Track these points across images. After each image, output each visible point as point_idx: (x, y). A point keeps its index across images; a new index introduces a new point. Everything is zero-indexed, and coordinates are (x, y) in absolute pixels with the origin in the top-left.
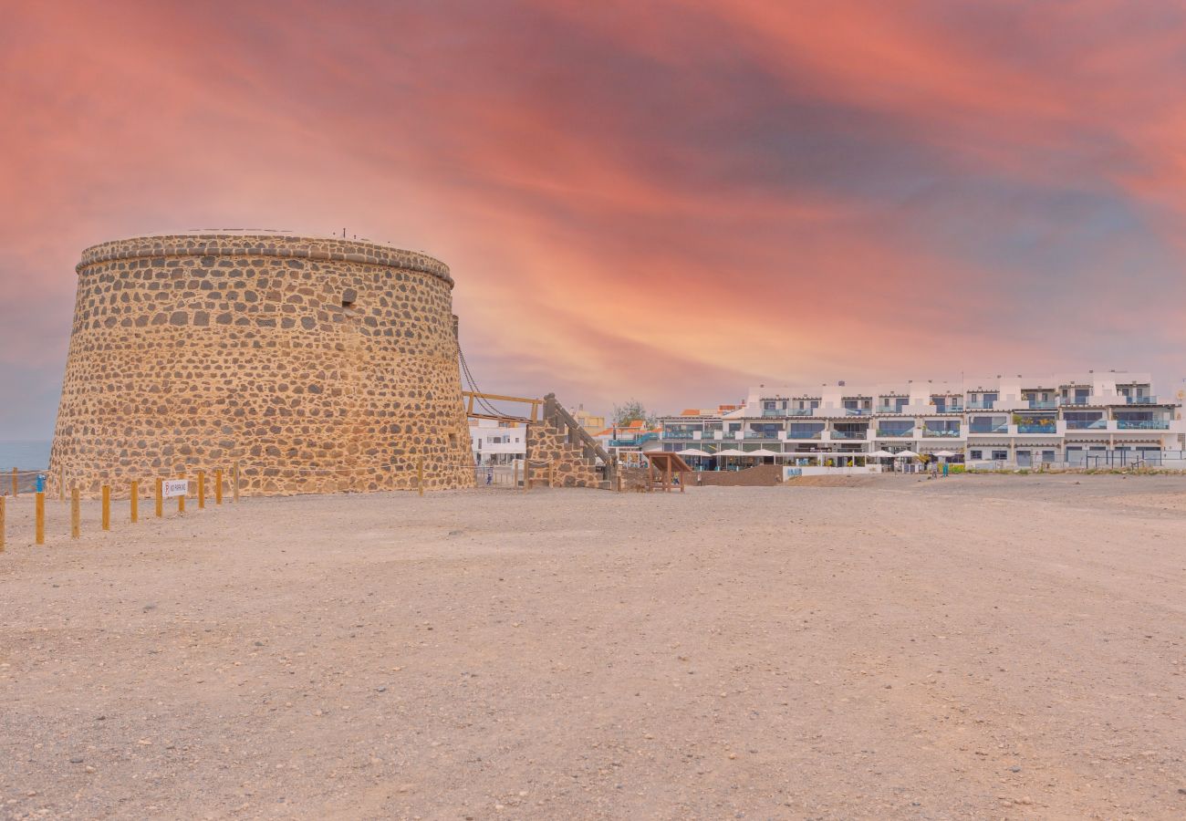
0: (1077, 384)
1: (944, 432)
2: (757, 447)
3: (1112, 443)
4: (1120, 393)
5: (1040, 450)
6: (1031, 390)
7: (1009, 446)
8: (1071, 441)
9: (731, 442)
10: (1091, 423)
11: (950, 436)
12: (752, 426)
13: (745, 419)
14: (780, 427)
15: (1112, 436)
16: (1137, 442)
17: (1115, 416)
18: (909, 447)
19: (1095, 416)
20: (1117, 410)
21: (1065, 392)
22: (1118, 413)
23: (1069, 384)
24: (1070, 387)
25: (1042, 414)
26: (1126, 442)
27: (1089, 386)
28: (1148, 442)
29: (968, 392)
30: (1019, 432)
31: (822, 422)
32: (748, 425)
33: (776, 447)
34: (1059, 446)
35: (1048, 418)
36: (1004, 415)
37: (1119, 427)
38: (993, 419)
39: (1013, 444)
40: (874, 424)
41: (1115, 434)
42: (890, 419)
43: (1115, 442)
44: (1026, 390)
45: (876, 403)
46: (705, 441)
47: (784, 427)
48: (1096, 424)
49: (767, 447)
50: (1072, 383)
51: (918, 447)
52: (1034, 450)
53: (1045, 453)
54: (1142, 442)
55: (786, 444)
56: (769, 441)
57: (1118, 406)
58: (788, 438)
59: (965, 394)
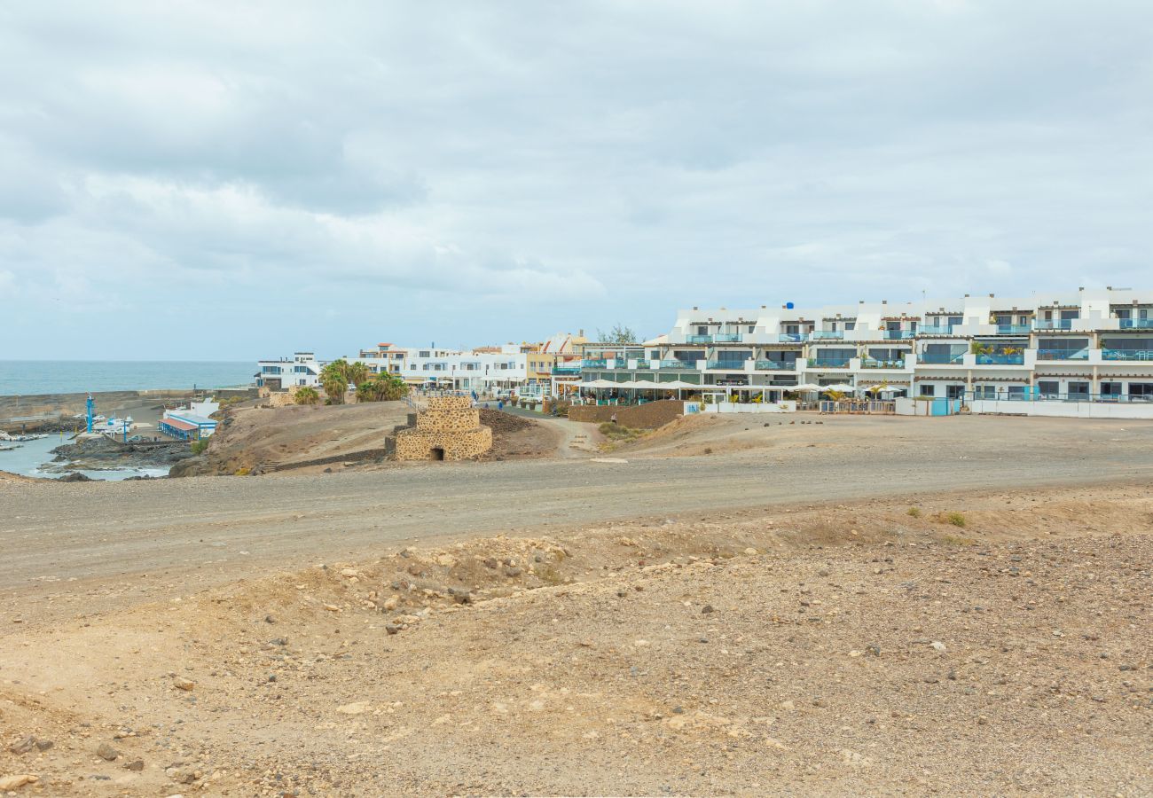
0: (1061, 304)
1: (890, 363)
2: (672, 378)
3: (1095, 378)
4: (1113, 315)
5: (1006, 386)
6: (1002, 312)
7: (965, 380)
8: (1043, 375)
9: (646, 372)
10: (1075, 352)
11: (897, 367)
12: (677, 354)
13: (668, 346)
14: (701, 356)
15: (1095, 369)
16: (1128, 376)
17: (1102, 344)
18: (847, 380)
19: (1079, 343)
20: (1105, 337)
21: (1048, 315)
22: (1105, 340)
23: (1050, 304)
24: (1053, 308)
25: (1011, 340)
26: (1114, 376)
27: (1076, 308)
28: (1143, 376)
29: (928, 314)
30: (978, 362)
31: (748, 349)
32: (671, 353)
33: (694, 378)
34: (1027, 381)
35: (1016, 346)
36: (964, 342)
37: (1104, 358)
38: (952, 347)
39: (970, 377)
40: (810, 353)
41: (1099, 367)
42: (830, 347)
43: (1099, 377)
44: (996, 312)
45: (819, 326)
46: (618, 371)
47: (707, 355)
48: (1080, 354)
49: (685, 378)
50: (1056, 303)
51: (856, 379)
52: (997, 386)
53: (1011, 389)
54: (1135, 376)
55: (706, 375)
56: (688, 372)
57: (1107, 332)
58: (708, 369)
59: (923, 317)
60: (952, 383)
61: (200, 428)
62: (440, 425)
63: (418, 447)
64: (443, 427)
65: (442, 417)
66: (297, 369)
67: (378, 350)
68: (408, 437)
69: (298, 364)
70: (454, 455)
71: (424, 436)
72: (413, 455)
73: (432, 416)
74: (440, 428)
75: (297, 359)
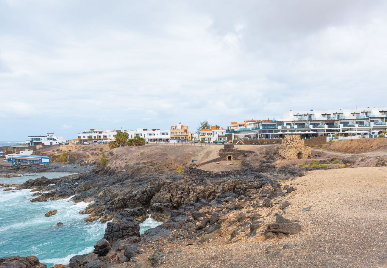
32: (294, 124)
59: (361, 113)
60: (379, 130)
61: (41, 159)
62: (299, 144)
63: (293, 152)
64: (300, 145)
65: (300, 142)
66: (48, 139)
67: (90, 131)
68: (290, 149)
69: (49, 137)
70: (305, 155)
71: (295, 149)
72: (292, 155)
73: (296, 142)
74: (299, 146)
75: (48, 135)
